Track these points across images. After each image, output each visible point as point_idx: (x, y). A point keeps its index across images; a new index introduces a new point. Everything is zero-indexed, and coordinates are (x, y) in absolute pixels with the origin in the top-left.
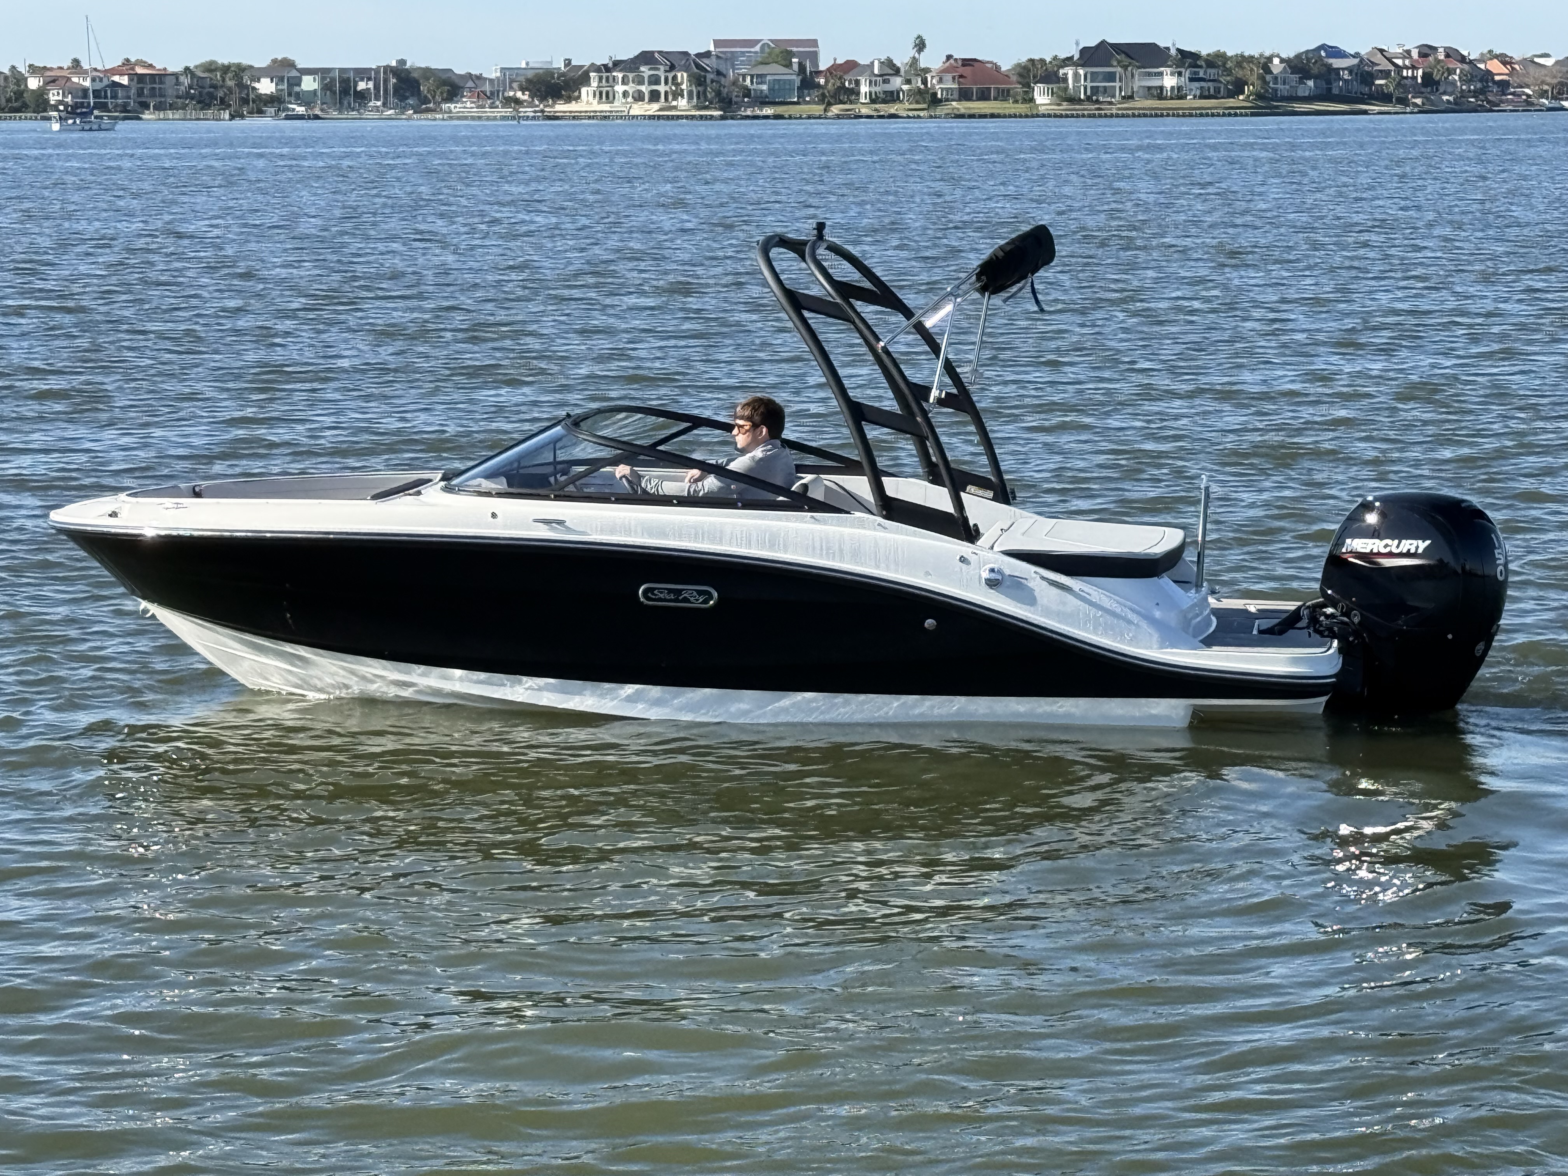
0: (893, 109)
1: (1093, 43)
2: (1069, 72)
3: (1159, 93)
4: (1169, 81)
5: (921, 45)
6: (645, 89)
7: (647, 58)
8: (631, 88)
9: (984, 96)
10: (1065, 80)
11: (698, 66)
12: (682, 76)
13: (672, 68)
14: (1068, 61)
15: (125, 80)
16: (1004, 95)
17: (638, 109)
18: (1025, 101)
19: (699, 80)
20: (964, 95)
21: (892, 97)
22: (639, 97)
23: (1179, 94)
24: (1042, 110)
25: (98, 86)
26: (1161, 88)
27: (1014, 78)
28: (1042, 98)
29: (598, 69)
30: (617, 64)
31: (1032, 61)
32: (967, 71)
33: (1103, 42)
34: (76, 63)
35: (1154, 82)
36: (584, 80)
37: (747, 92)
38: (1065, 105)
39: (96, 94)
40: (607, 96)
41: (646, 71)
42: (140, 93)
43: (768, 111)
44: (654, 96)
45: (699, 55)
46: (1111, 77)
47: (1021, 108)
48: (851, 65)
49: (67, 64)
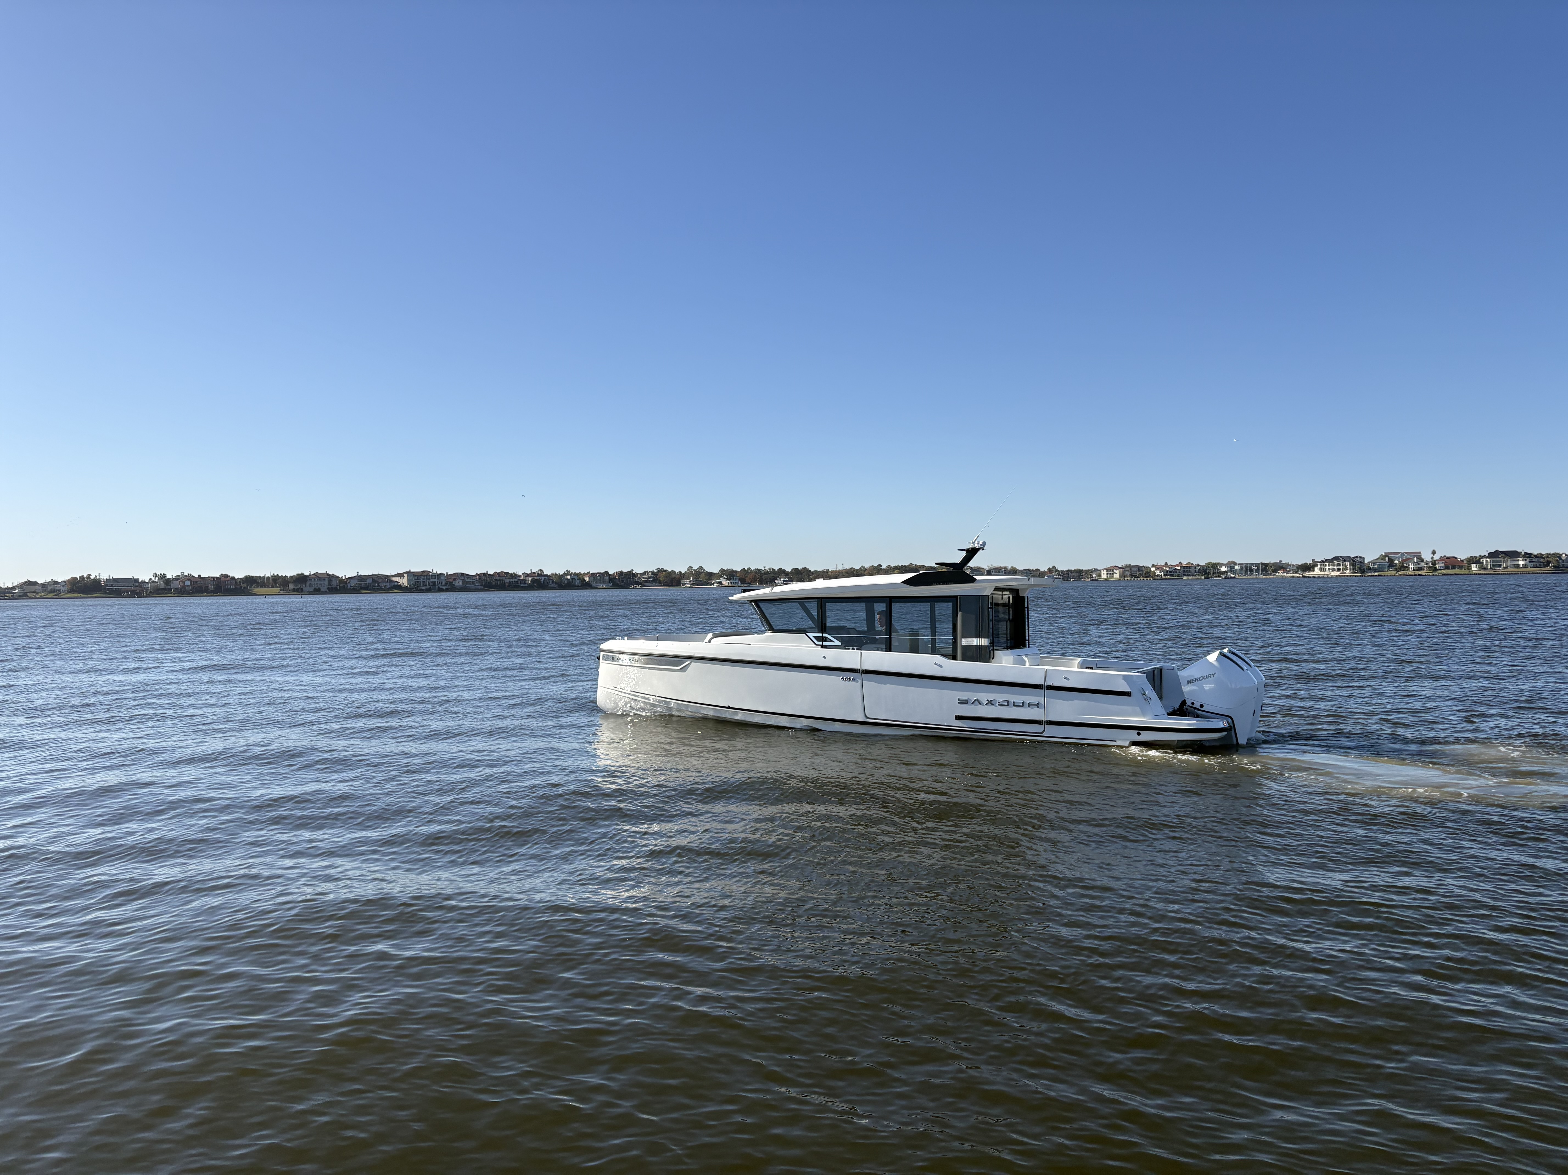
0: (1420, 572)
1: (1493, 551)
2: (1484, 560)
3: (1518, 566)
4: (1521, 562)
5: (1435, 553)
6: (1335, 567)
7: (1336, 558)
8: (1331, 567)
9: (1454, 568)
10: (1482, 563)
11: (1353, 561)
12: (1348, 564)
13: (1345, 561)
14: (1484, 557)
15: (1179, 568)
16: (1461, 568)
17: (1333, 574)
18: (1468, 569)
19: (1353, 565)
20: (1447, 568)
21: (1420, 569)
22: (1334, 570)
23: (1525, 566)
24: (1474, 572)
25: (1171, 570)
26: (1519, 565)
27: (1465, 562)
28: (1474, 568)
29: (1320, 562)
30: (1326, 560)
31: (1471, 557)
32: (1447, 560)
33: (1497, 551)
35: (1516, 563)
36: (1316, 566)
37: (1370, 568)
38: (1482, 570)
39: (1170, 572)
40: (1323, 570)
41: (1335, 562)
42: (1184, 571)
43: (1377, 574)
44: (1339, 570)
45: (1354, 557)
46: (1500, 561)
47: (1467, 572)
49: (1163, 564)
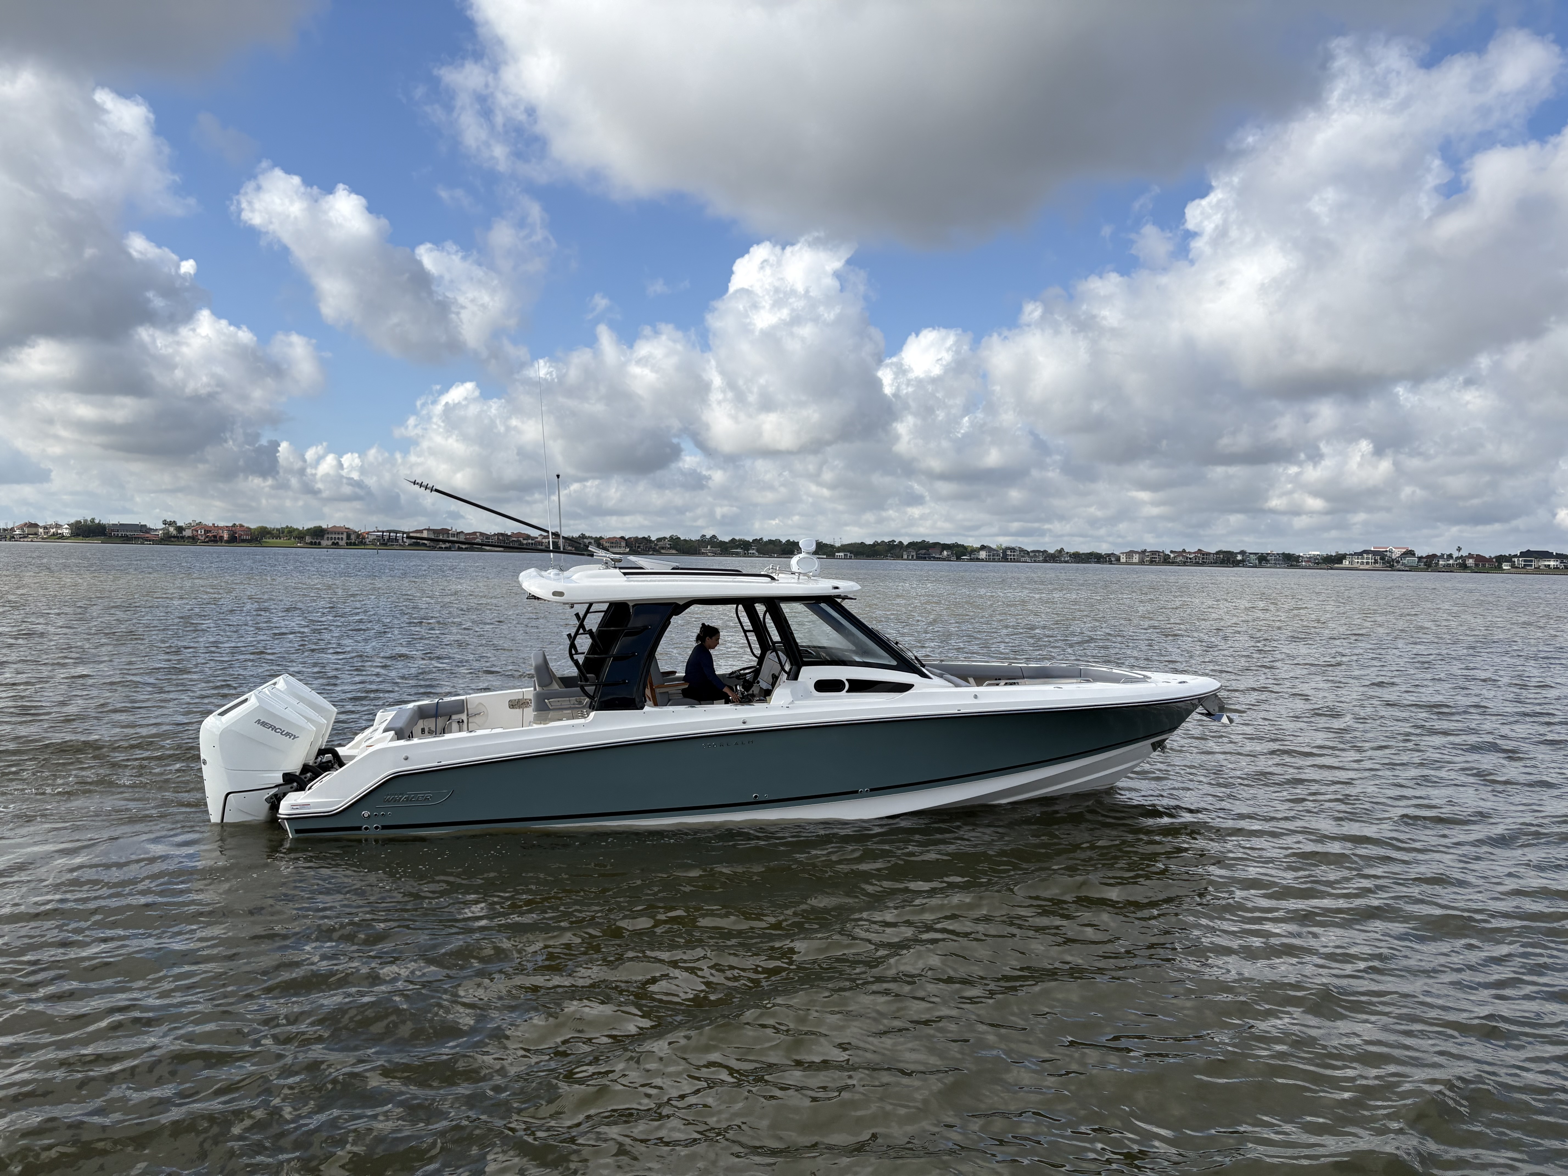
1: (1524, 550)
2: (1516, 559)
3: (1549, 567)
4: (1553, 563)
5: (1459, 549)
6: (1365, 561)
7: (1366, 552)
8: (1360, 560)
9: (1484, 566)
10: (1514, 561)
11: (1383, 554)
12: (1377, 557)
13: (1374, 555)
14: (1515, 556)
16: (1491, 565)
18: (1499, 568)
19: (1382, 559)
20: (1477, 565)
21: (1451, 565)
22: (1362, 563)
23: (1556, 567)
24: (1506, 571)
26: (1550, 565)
27: (1495, 560)
28: (1506, 566)
29: (1349, 554)
30: (1356, 553)
31: (1501, 555)
32: (1477, 558)
33: (1529, 550)
34: (1184, 551)
35: (1547, 563)
36: (1345, 558)
37: (1399, 563)
38: (1514, 569)
40: (1351, 563)
41: (1366, 555)
43: (1406, 569)
44: (1367, 563)
45: (1384, 551)
46: (1531, 561)
47: (1498, 570)
48: (1434, 556)
